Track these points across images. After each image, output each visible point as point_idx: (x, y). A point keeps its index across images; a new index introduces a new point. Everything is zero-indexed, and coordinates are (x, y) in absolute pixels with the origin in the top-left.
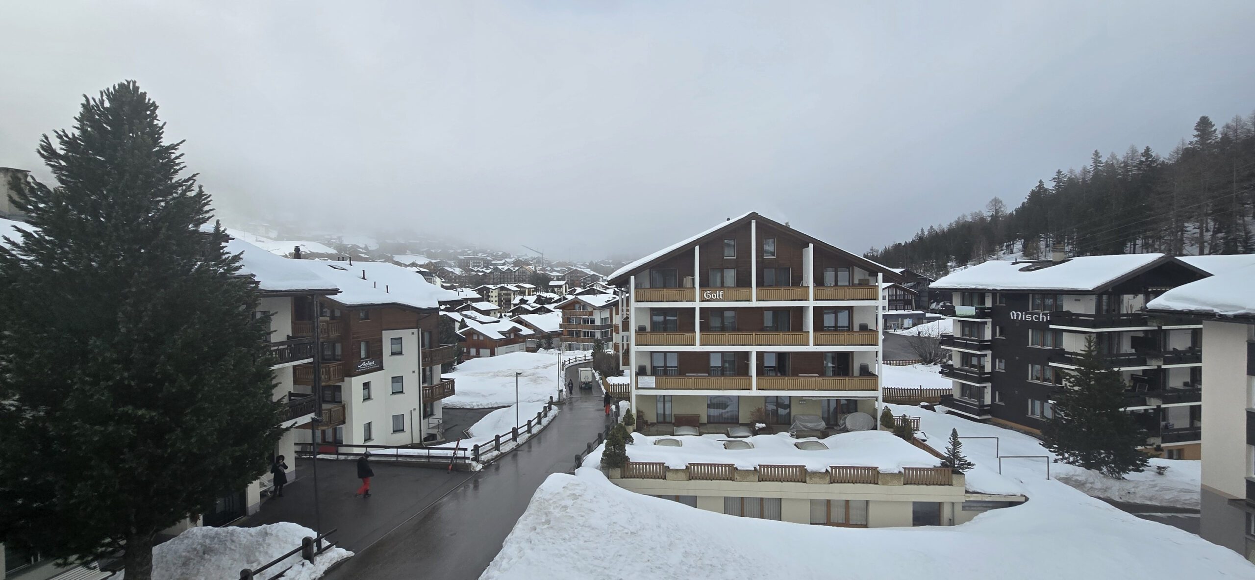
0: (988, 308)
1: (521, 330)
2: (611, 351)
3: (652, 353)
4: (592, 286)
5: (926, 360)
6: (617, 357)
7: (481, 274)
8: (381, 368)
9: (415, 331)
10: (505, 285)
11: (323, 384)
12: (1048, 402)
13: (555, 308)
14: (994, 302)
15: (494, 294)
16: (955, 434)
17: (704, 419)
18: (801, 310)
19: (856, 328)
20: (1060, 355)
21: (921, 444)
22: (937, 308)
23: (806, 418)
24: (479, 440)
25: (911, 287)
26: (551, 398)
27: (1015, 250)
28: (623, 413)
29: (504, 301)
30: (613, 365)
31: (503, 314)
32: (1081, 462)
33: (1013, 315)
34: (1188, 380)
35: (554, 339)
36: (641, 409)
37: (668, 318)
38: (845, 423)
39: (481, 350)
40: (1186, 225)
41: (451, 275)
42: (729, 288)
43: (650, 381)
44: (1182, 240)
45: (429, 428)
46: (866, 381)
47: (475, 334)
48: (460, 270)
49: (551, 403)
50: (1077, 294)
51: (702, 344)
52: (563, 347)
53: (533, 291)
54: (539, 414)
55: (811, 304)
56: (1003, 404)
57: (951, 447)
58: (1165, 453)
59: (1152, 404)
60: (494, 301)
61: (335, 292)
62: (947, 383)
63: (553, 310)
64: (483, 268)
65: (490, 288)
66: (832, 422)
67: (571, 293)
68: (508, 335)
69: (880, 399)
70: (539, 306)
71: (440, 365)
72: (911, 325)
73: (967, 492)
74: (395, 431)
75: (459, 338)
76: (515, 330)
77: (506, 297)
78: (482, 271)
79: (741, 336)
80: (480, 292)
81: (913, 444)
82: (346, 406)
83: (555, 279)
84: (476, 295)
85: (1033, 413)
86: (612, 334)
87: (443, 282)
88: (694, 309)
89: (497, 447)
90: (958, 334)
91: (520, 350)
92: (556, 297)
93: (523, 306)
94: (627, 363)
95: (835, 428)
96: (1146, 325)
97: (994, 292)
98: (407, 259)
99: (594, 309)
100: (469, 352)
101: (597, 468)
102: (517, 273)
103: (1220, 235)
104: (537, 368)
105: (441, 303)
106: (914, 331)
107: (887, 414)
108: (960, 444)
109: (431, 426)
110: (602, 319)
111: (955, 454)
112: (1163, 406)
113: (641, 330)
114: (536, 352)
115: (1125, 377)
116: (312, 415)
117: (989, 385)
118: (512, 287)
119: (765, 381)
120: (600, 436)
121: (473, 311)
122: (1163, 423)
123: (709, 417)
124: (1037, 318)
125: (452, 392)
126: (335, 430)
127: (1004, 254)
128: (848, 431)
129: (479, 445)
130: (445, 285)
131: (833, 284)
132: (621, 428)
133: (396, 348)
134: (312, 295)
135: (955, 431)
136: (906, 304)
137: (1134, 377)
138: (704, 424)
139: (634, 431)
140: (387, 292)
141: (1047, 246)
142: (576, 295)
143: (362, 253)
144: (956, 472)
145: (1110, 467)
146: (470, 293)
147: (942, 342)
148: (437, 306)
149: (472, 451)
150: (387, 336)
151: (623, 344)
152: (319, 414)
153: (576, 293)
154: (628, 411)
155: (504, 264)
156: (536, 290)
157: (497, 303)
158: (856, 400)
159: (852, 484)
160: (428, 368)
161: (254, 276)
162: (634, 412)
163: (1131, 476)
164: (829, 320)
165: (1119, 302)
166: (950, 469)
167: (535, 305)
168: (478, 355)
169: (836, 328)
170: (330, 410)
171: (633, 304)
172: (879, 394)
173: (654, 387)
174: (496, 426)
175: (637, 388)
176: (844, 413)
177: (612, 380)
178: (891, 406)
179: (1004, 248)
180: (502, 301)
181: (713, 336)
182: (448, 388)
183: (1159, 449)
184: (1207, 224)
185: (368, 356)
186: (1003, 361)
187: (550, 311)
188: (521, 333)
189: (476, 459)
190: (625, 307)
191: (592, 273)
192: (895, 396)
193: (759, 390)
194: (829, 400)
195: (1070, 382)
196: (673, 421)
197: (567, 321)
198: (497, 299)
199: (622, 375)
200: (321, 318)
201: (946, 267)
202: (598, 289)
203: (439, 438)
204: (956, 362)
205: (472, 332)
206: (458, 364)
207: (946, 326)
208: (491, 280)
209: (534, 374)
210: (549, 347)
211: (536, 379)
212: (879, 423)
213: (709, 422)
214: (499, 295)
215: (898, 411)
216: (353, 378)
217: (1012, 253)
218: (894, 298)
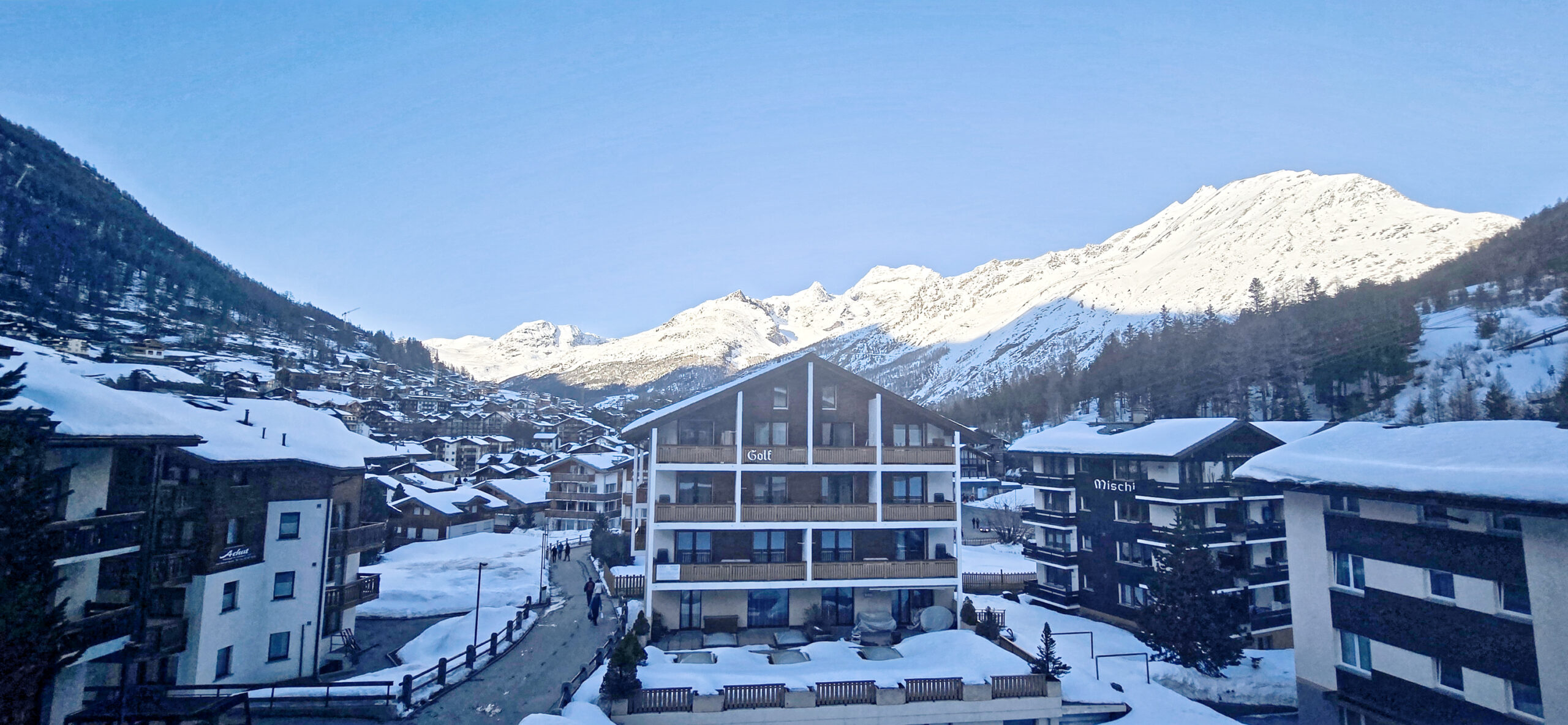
0: (1071, 476)
1: (489, 501)
2: (618, 530)
3: (677, 532)
4: (595, 440)
5: (1006, 539)
6: (626, 540)
7: (432, 421)
8: (259, 559)
9: (324, 502)
10: (469, 438)
11: (153, 587)
12: (1138, 586)
13: (541, 470)
14: (1077, 469)
15: (450, 451)
16: (1047, 630)
17: (744, 622)
18: (866, 477)
19: (931, 499)
20: (1147, 531)
21: (1008, 645)
22: (1013, 475)
23: (873, 616)
24: (411, 668)
25: (985, 450)
26: (529, 598)
27: (1090, 410)
28: (632, 619)
29: (465, 460)
30: (620, 548)
31: (462, 479)
32: (1178, 657)
33: (1098, 484)
34: (1270, 556)
35: (536, 514)
36: (659, 610)
37: (699, 485)
38: (919, 620)
39: (425, 531)
40: (1250, 388)
41: (386, 421)
42: (778, 446)
43: (671, 571)
44: (1247, 403)
45: (331, 652)
46: (944, 566)
47: (417, 506)
48: (402, 414)
49: (528, 607)
50: (1161, 461)
51: (744, 520)
52: (550, 525)
53: (510, 446)
54: (510, 624)
55: (878, 468)
56: (1091, 590)
57: (1043, 646)
58: (1256, 643)
59: (1241, 585)
60: (450, 460)
61: (195, 440)
62: (1030, 567)
63: (538, 473)
64: (436, 413)
65: (445, 442)
66: (904, 620)
67: (563, 450)
68: (467, 508)
69: (960, 588)
70: (517, 467)
71: (359, 554)
72: (986, 496)
73: (1064, 703)
74: (272, 659)
75: (392, 514)
76: (479, 502)
77: (469, 454)
78: (436, 418)
79: (792, 509)
80: (429, 446)
81: (1000, 645)
82: (189, 622)
83: (543, 430)
84: (422, 450)
85: (1124, 600)
86: (619, 506)
87: (374, 431)
88: (735, 473)
89: (441, 679)
90: (1040, 506)
91: (485, 530)
92: (543, 455)
93: (494, 467)
94: (641, 545)
95: (908, 627)
96: (1227, 496)
97: (1077, 457)
98: (320, 396)
99: (597, 472)
100: (405, 533)
101: (592, 702)
102: (487, 422)
103: (1280, 400)
104: (509, 555)
105: (368, 461)
106: (990, 503)
107: (968, 608)
108: (1053, 642)
109: (334, 648)
110: (607, 485)
111: (1048, 656)
112: (1250, 587)
113: (664, 500)
114: (509, 532)
115: (1213, 553)
116: (126, 639)
117: (1075, 567)
118: (479, 440)
119: (824, 566)
120: (599, 653)
121: (416, 474)
122: (1251, 607)
123: (750, 618)
124: (1122, 488)
125: (375, 593)
126: (164, 663)
127: (1080, 413)
128: (923, 631)
129: (413, 676)
130: (376, 435)
131: (904, 444)
132: (631, 639)
133: (289, 528)
134: (153, 447)
135: (1047, 625)
136: (980, 470)
137: (1221, 554)
138: (744, 629)
139: (649, 643)
140: (284, 444)
141: (1122, 406)
142: (571, 452)
143: (248, 386)
144: (1050, 678)
145: (1208, 662)
146: (415, 448)
147: (1024, 516)
148: (362, 464)
149: (400, 685)
150: (275, 510)
151: (636, 520)
152: (139, 638)
153: (572, 449)
154: (641, 614)
155: (469, 408)
156: (514, 445)
157: (454, 463)
158: (932, 590)
159: (932, 702)
160: (338, 559)
161: (51, 413)
162: (649, 615)
163: (1228, 670)
164: (899, 490)
165: (1201, 470)
166: (1044, 675)
167: (511, 465)
168: (419, 538)
169: (908, 499)
170: (159, 629)
171: (654, 466)
172: (959, 581)
173: (678, 579)
174: (441, 646)
175: (655, 581)
176: (918, 607)
177: (619, 571)
178: (971, 596)
179: (1080, 407)
180: (462, 460)
181: (758, 509)
182: (369, 588)
183: (1249, 637)
184: (1267, 387)
185: (239, 542)
186: (1090, 538)
187: (533, 475)
188: (488, 504)
189: (405, 698)
190: (641, 471)
191: (596, 423)
192: (977, 585)
193: (815, 579)
194: (900, 591)
195: (1162, 562)
196: (703, 626)
197: (557, 487)
198: (454, 456)
199: (632, 564)
200: (163, 482)
201: (1021, 427)
202: (603, 445)
203: (347, 666)
204: (1039, 540)
205: (414, 503)
206: (386, 551)
207: (1028, 496)
208: (449, 430)
209: (504, 565)
210: (529, 524)
211: (508, 573)
212: (959, 618)
213: (750, 626)
214: (459, 451)
215: (981, 603)
216: (208, 577)
217: (1088, 413)
218: (966, 463)
